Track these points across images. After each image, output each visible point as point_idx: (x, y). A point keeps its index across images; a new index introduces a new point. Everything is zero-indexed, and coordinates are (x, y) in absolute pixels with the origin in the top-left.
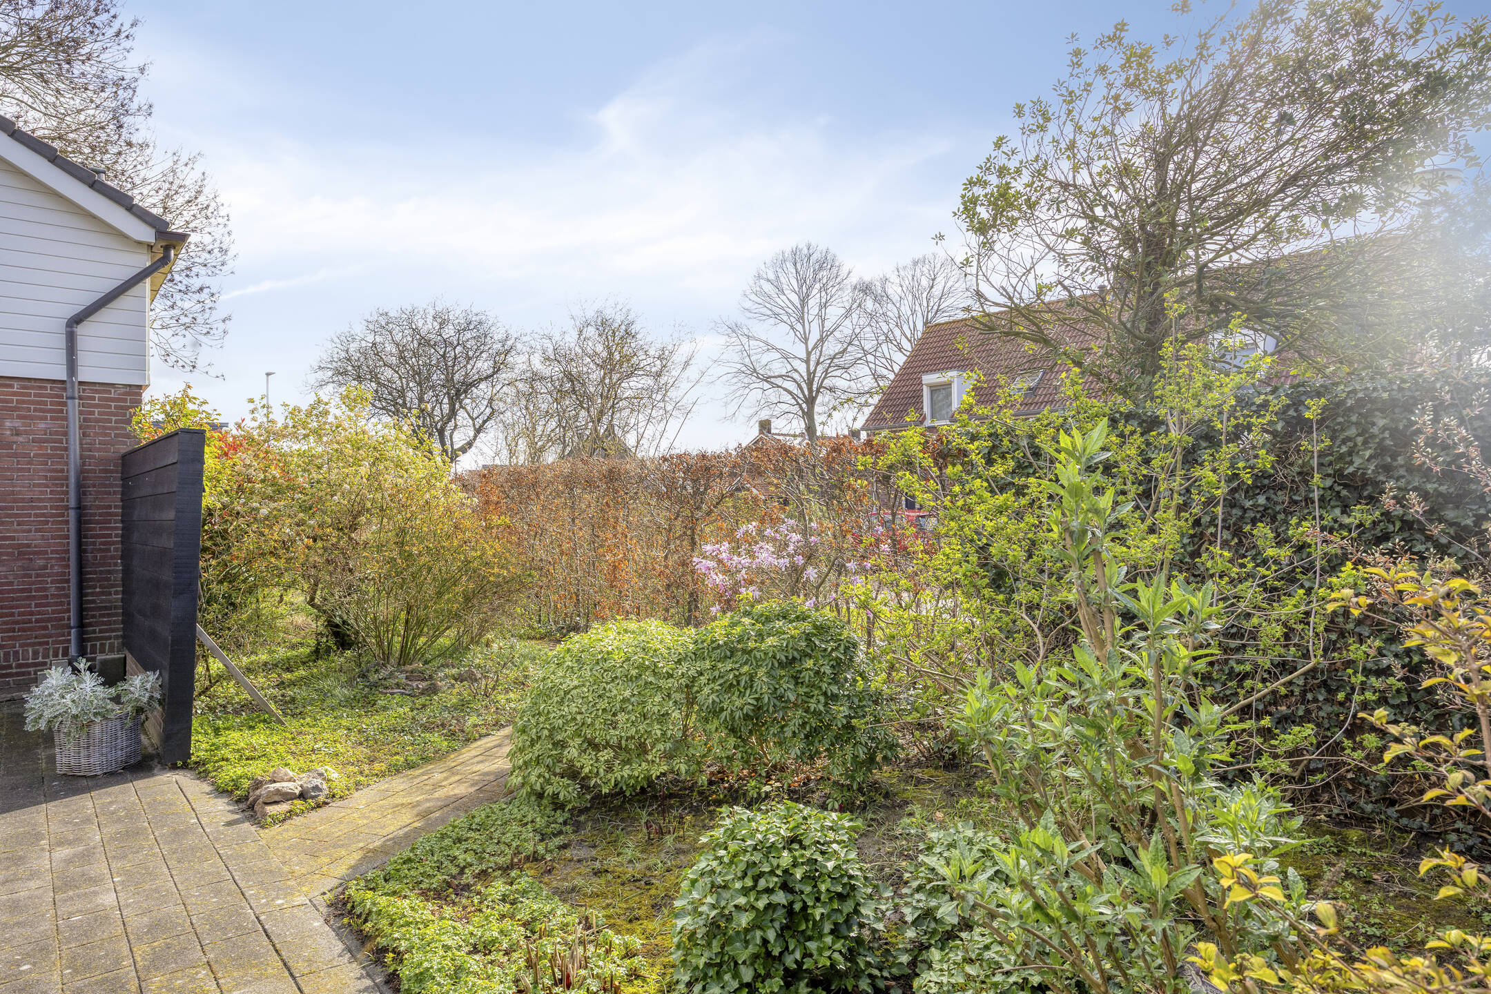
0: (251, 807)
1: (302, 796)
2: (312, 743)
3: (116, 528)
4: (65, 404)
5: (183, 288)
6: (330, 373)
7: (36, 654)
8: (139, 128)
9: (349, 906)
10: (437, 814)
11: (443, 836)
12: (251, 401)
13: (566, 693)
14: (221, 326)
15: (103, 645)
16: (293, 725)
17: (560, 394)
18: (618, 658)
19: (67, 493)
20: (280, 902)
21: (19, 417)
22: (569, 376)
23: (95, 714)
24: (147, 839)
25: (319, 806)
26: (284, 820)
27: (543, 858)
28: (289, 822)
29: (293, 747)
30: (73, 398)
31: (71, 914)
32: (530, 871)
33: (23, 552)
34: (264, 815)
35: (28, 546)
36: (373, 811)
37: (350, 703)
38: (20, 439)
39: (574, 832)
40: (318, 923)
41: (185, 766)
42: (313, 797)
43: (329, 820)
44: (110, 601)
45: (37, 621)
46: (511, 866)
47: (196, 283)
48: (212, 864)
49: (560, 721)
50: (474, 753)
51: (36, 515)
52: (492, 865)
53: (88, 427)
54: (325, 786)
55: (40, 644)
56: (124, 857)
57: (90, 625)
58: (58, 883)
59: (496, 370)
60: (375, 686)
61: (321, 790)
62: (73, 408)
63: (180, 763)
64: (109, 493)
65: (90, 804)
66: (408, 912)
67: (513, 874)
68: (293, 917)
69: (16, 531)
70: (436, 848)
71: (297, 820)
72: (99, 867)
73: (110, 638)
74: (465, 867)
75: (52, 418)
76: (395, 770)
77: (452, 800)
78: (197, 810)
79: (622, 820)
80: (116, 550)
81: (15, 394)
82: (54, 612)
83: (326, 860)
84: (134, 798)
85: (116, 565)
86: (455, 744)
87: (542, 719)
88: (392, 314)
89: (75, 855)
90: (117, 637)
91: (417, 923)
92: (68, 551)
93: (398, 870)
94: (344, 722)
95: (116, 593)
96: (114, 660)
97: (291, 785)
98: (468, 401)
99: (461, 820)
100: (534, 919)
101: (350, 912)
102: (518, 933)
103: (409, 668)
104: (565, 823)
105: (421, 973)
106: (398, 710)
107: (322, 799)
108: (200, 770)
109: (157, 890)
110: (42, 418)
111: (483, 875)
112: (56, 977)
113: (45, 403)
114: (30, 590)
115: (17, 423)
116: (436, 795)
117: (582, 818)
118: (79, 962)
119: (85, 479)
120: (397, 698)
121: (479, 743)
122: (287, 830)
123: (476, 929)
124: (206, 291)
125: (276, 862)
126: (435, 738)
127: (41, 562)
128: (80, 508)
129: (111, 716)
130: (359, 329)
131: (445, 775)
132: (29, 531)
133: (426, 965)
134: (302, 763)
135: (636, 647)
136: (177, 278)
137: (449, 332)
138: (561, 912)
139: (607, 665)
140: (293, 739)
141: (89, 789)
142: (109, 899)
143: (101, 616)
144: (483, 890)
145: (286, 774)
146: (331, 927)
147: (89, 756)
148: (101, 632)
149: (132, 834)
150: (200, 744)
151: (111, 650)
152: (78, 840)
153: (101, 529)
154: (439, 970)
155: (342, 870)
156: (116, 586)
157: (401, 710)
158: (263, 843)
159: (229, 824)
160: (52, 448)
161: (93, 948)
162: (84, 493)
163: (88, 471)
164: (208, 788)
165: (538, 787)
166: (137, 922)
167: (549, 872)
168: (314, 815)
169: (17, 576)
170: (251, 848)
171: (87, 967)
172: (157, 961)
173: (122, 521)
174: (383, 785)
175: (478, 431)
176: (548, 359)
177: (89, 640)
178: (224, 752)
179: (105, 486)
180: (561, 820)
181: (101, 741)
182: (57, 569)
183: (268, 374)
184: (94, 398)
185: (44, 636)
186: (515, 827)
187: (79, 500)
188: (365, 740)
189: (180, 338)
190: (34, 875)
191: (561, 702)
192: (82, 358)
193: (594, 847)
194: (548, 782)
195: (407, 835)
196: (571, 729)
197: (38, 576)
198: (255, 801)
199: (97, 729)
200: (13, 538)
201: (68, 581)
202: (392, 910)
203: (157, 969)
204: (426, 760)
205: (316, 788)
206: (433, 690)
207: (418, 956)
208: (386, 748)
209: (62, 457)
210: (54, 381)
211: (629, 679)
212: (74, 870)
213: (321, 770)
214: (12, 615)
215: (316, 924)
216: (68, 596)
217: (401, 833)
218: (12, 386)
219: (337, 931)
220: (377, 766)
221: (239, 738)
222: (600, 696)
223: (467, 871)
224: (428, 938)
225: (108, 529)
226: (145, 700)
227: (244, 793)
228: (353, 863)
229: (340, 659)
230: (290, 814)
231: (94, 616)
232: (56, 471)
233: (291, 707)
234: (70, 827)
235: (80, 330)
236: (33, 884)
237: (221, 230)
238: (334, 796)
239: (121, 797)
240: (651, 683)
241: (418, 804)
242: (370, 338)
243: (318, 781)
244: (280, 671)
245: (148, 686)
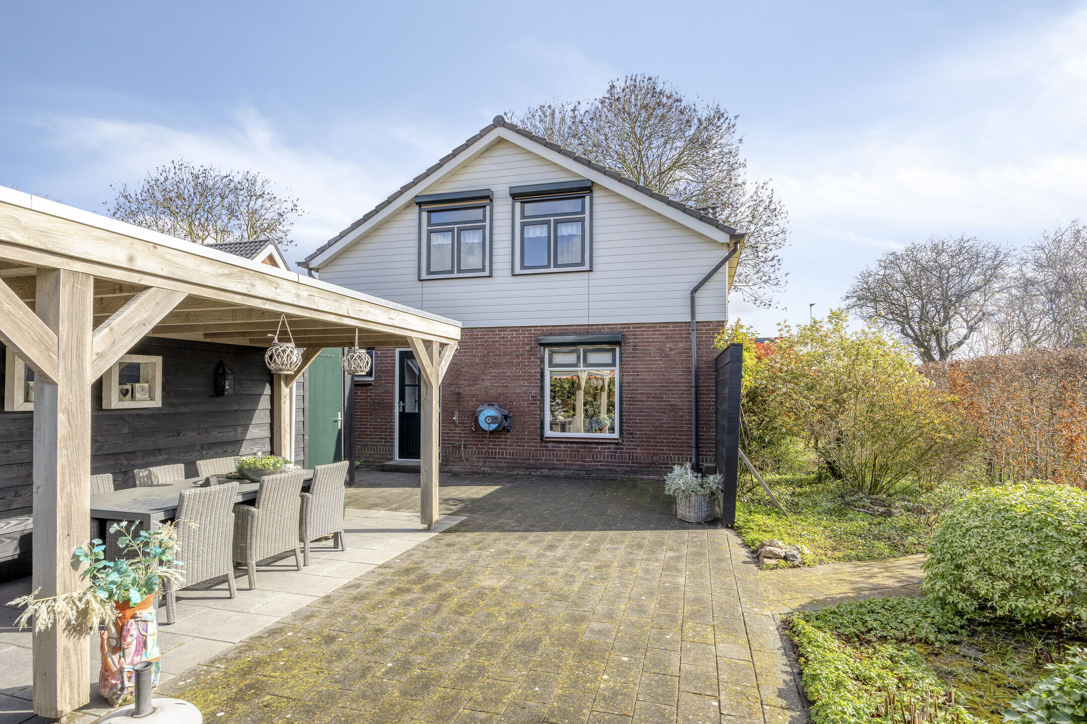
0: (758, 557)
1: (785, 558)
2: (801, 531)
3: (712, 398)
4: (690, 334)
5: (764, 260)
6: (855, 299)
7: (679, 459)
8: (741, 175)
9: (791, 625)
10: (867, 593)
11: (861, 606)
12: (779, 324)
13: (967, 530)
14: (784, 279)
15: (706, 458)
16: (792, 518)
17: (1054, 294)
18: (1020, 510)
19: (691, 379)
20: (756, 610)
21: (672, 342)
22: (1064, 278)
23: (692, 491)
24: (705, 558)
25: (794, 567)
26: (773, 569)
27: (932, 644)
28: (775, 570)
29: (789, 531)
30: (693, 330)
31: (666, 582)
32: (919, 648)
33: (674, 409)
34: (763, 563)
35: (676, 405)
36: (825, 578)
37: (829, 512)
38: (673, 353)
39: (968, 636)
40: (772, 628)
41: (732, 528)
42: (791, 561)
43: (797, 576)
44: (710, 436)
45: (679, 443)
46: (904, 640)
47: (770, 255)
48: (730, 580)
49: (961, 550)
50: (908, 562)
51: (679, 390)
52: (892, 635)
53: (700, 345)
54: (799, 556)
55: (681, 454)
56: (693, 564)
57: (701, 447)
58: (665, 567)
59: (987, 281)
60: (848, 504)
61: (796, 558)
62: (694, 335)
63: (730, 526)
64: (709, 379)
65: (687, 535)
66: (820, 639)
67: (904, 645)
68: (760, 620)
69: (671, 398)
70: (855, 611)
71: (780, 571)
72: (682, 565)
73: (709, 455)
74: (871, 629)
75: (685, 341)
76: (848, 559)
77: (881, 587)
78: (732, 551)
79: (1017, 642)
80: (713, 409)
81: (670, 330)
82: (686, 439)
83: (788, 597)
84: (706, 538)
85: (712, 417)
86: (895, 553)
87: (946, 545)
88: (899, 253)
89: (674, 557)
90: (713, 455)
91: (825, 648)
92: (691, 409)
93: (826, 616)
94: (824, 523)
95: (713, 432)
96: (711, 467)
97: (779, 550)
98: (962, 308)
99: (879, 600)
100: (907, 678)
101: (791, 629)
102: (892, 681)
103: (875, 496)
104: (962, 627)
105: (814, 675)
106: (860, 522)
107: (796, 563)
108: (738, 531)
109: (702, 584)
110: (682, 342)
111: (883, 639)
112: (653, 606)
113: (682, 334)
114: (676, 427)
115: (671, 345)
116: (870, 581)
117: (980, 629)
118: (663, 603)
119: (699, 372)
120: (861, 515)
121: (915, 556)
122: (773, 575)
123: (863, 667)
124: (776, 258)
125: (761, 589)
126: (881, 545)
127: (681, 414)
128: (697, 387)
129: (699, 494)
130: (874, 267)
131: (881, 570)
132: (676, 398)
133: (819, 671)
134: (792, 540)
135: (1040, 505)
136: (760, 254)
137: (944, 259)
138: (929, 682)
139: (1008, 515)
140: (791, 526)
141: (688, 528)
142: (681, 580)
143: (707, 443)
144: (877, 647)
145: (777, 543)
146: (779, 632)
147: (690, 512)
148: (706, 451)
149: (699, 554)
150: (740, 517)
151: (710, 462)
152: (677, 550)
153: (706, 398)
154: (826, 678)
155: (795, 605)
156: (712, 428)
157: (862, 523)
158: (758, 577)
159: (744, 562)
160: (686, 356)
161: (669, 600)
162: (699, 379)
163: (700, 368)
164: (740, 541)
165: (941, 594)
166: (690, 595)
167: (936, 655)
168: (791, 571)
169: (671, 420)
170: (751, 578)
171: (665, 607)
172: (693, 615)
173: (715, 394)
174: (838, 566)
175: (971, 329)
176: (1041, 266)
177: (701, 455)
178: (751, 524)
179: (708, 375)
180: (958, 624)
181: (695, 506)
182: (687, 418)
183: (811, 305)
184: (702, 330)
185: (682, 451)
186: (917, 616)
187: (696, 382)
188: (834, 536)
189: (762, 289)
190: (657, 560)
191: (964, 536)
192: (698, 309)
193: (983, 651)
194: (950, 593)
195: (841, 599)
196: (971, 557)
197: (680, 420)
198: (760, 554)
199: (693, 499)
200: (669, 401)
201: (691, 424)
202: (812, 635)
203: (691, 619)
204: (871, 558)
205: (793, 556)
206: (889, 514)
207: (817, 666)
208: (846, 544)
209: (689, 360)
210: (686, 323)
211: (1030, 530)
212: (672, 563)
213: (799, 546)
214: (669, 439)
215: (771, 628)
216: (691, 431)
217: (838, 596)
218: (669, 327)
219: (782, 636)
220: (837, 554)
221: (760, 519)
222: (999, 538)
223: (872, 632)
224: (826, 658)
225: (709, 398)
226: (714, 488)
227: (756, 549)
228: (803, 603)
229: (833, 484)
230: (776, 567)
231: (703, 443)
232: (687, 368)
233: (794, 508)
234: (676, 544)
235: (697, 295)
236: (656, 564)
237: (784, 221)
238: (804, 564)
239: (700, 535)
240: (1052, 536)
241: (856, 582)
242: (882, 272)
243: (795, 552)
244: (795, 486)
245: (717, 481)
